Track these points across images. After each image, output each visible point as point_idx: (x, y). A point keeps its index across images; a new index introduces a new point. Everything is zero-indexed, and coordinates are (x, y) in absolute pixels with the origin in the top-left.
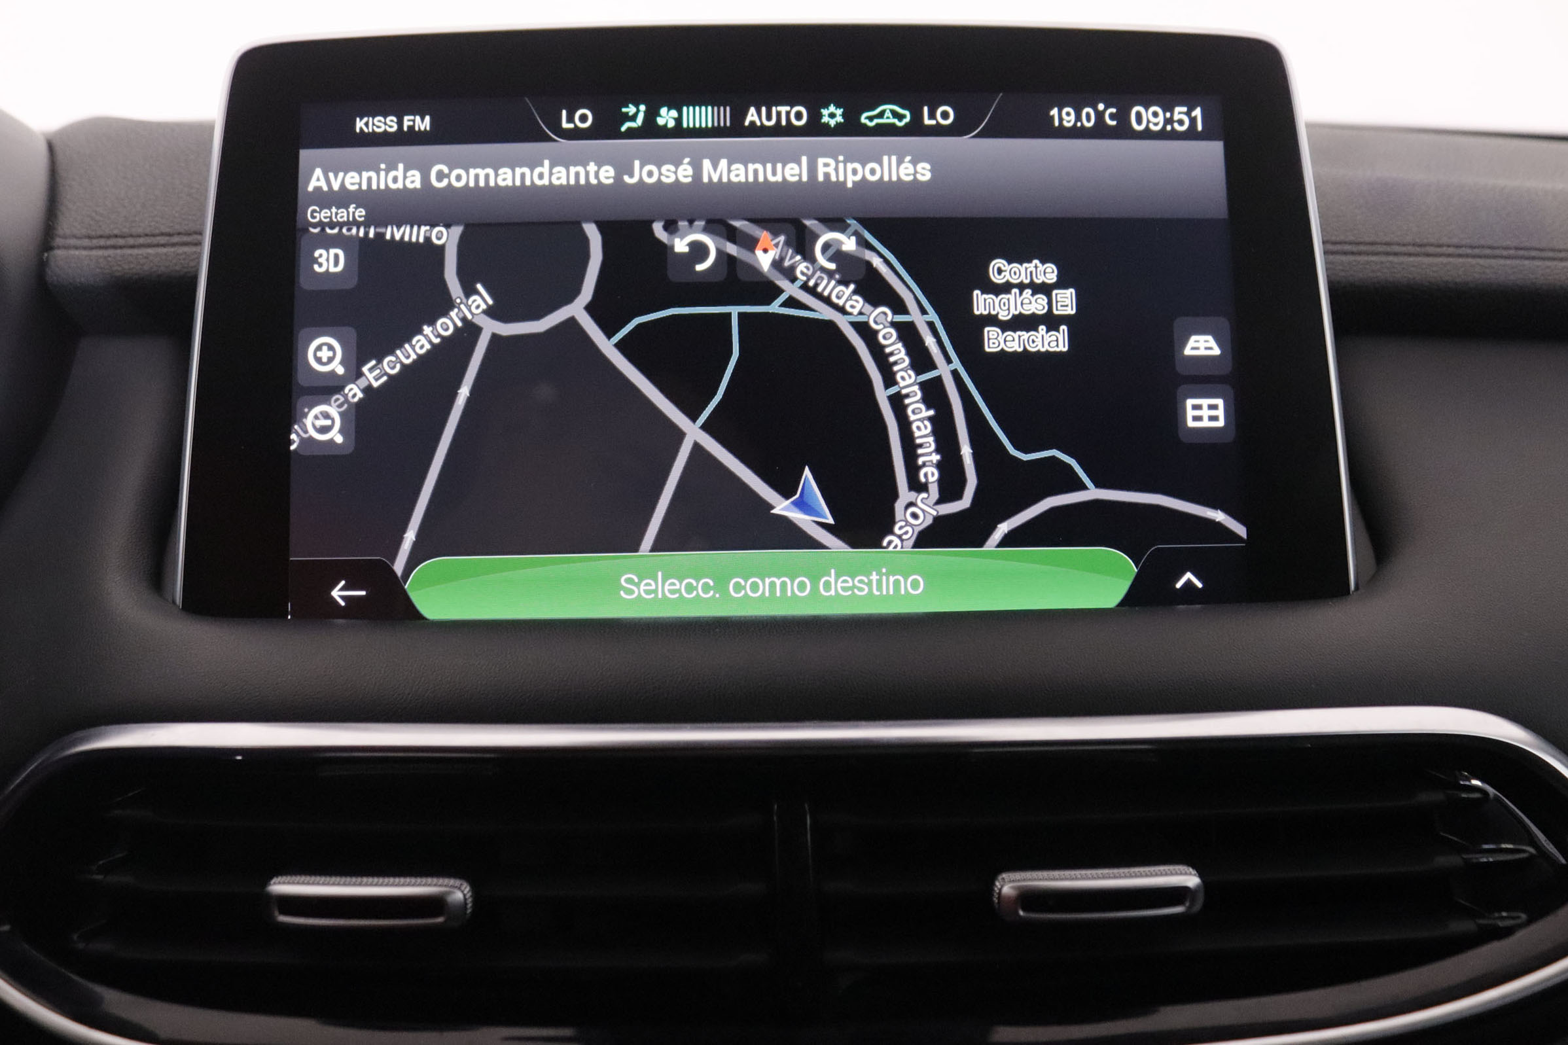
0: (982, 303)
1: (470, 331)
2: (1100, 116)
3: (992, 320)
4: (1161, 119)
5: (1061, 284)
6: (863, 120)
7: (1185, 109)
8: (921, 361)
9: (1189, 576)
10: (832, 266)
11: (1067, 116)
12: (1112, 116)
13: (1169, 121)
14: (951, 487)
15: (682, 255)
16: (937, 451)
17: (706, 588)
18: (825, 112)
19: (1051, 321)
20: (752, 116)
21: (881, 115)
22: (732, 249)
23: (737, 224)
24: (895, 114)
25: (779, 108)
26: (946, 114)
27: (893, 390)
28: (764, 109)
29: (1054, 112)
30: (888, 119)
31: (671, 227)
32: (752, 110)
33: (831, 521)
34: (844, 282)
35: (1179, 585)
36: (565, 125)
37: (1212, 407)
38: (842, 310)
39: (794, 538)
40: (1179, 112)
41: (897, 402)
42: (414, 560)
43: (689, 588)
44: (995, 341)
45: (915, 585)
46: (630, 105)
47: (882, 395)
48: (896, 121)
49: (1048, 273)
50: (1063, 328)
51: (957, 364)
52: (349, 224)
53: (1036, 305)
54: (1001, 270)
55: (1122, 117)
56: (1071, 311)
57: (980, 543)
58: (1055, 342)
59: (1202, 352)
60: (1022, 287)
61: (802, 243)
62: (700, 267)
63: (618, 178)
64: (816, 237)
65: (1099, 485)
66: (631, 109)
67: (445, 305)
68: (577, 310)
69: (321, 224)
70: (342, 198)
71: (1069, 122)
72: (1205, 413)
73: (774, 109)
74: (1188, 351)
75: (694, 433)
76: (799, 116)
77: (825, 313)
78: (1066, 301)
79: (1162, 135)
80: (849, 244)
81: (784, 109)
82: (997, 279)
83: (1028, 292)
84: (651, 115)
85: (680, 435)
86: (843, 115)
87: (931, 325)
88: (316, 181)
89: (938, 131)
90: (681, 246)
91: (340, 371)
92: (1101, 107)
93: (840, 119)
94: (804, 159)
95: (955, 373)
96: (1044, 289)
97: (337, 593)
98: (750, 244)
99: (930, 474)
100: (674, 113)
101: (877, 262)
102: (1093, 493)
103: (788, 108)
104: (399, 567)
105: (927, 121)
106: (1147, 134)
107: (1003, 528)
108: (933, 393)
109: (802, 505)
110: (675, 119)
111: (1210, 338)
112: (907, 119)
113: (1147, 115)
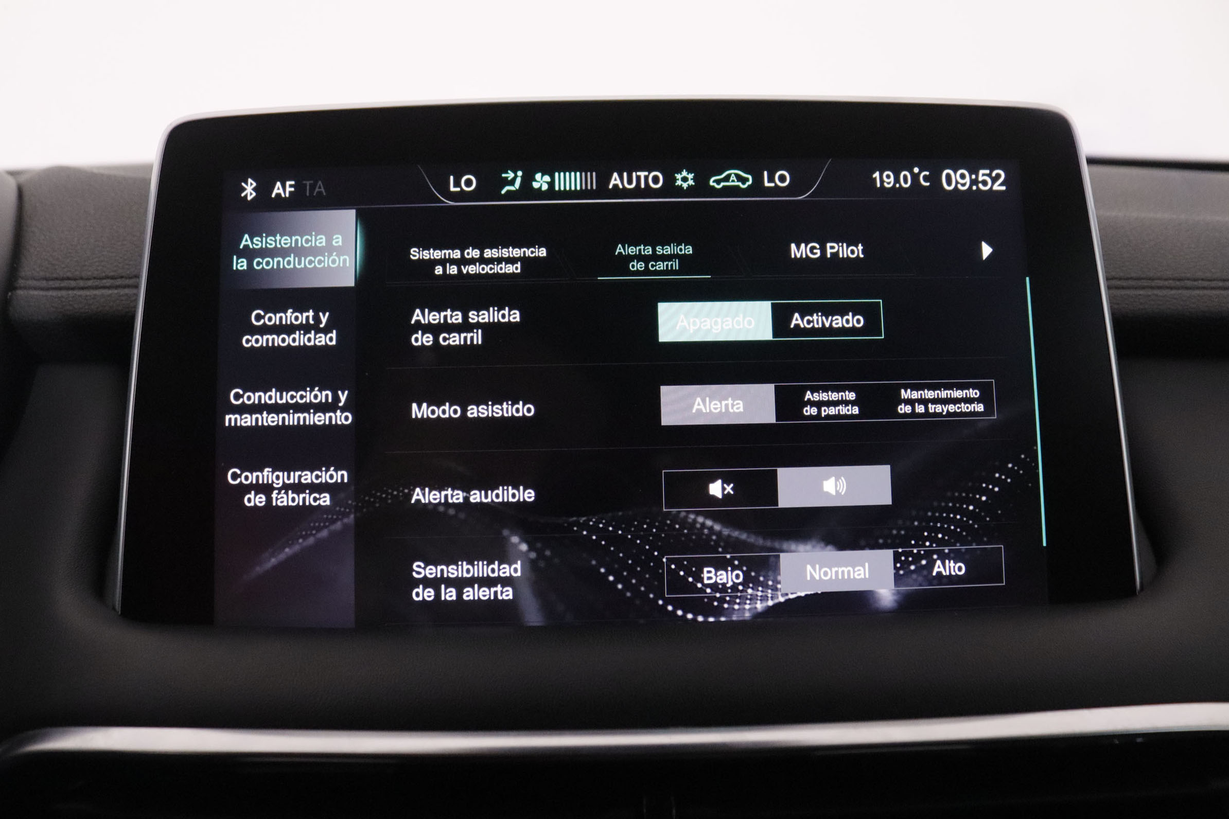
2: (915, 177)
4: (967, 180)
6: (711, 183)
7: (987, 172)
11: (887, 178)
12: (926, 178)
13: (974, 182)
18: (678, 176)
20: (615, 180)
21: (727, 179)
24: (739, 178)
25: (639, 173)
26: (783, 178)
28: (625, 174)
29: (876, 175)
30: (733, 182)
32: (615, 175)
36: (453, 189)
40: (983, 174)
46: (509, 172)
48: (740, 184)
55: (935, 179)
66: (510, 175)
71: (889, 183)
73: (634, 174)
76: (656, 179)
79: (970, 194)
81: (642, 174)
84: (528, 179)
86: (694, 179)
89: (777, 192)
92: (916, 170)
93: (691, 182)
100: (547, 178)
103: (646, 173)
105: (767, 184)
106: (957, 193)
110: (548, 183)
112: (750, 182)
113: (956, 177)
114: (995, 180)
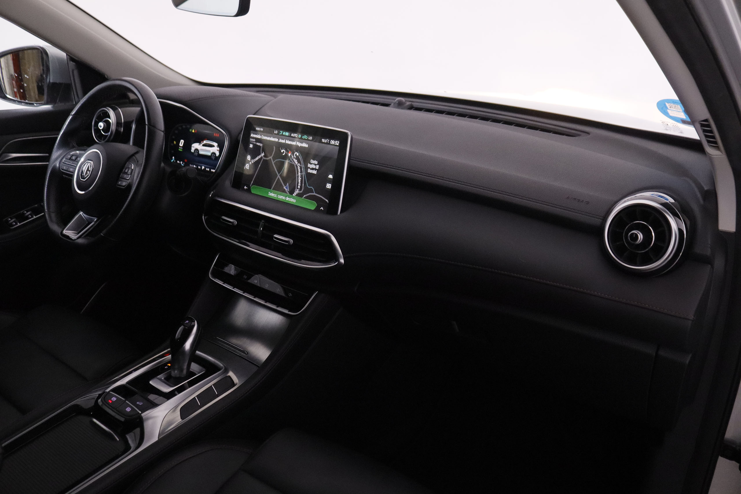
0: (309, 165)
1: (261, 158)
2: (327, 141)
3: (309, 168)
4: (334, 143)
5: (317, 165)
8: (301, 172)
9: (322, 208)
10: (295, 157)
11: (323, 140)
13: (335, 143)
14: (300, 189)
15: (282, 152)
16: (300, 184)
17: (276, 196)
18: (299, 135)
19: (315, 169)
21: (304, 137)
22: (287, 153)
23: (288, 149)
26: (311, 138)
27: (302, 174)
31: (282, 149)
32: (292, 134)
33: (289, 190)
34: (296, 159)
35: (321, 209)
36: (275, 133)
37: (330, 185)
38: (295, 163)
39: (284, 191)
41: (298, 176)
42: (252, 185)
43: (275, 195)
44: (309, 171)
45: (295, 201)
47: (297, 175)
49: (316, 162)
50: (316, 171)
51: (305, 173)
52: (254, 142)
53: (314, 167)
54: (312, 161)
55: (330, 141)
56: (318, 168)
57: (302, 197)
58: (315, 172)
59: (330, 177)
60: (313, 164)
61: (293, 154)
62: (283, 154)
63: (278, 141)
64: (295, 153)
65: (316, 193)
66: (281, 132)
67: (260, 154)
68: (271, 157)
69: (251, 141)
70: (253, 138)
72: (329, 186)
74: (329, 177)
75: (279, 176)
77: (294, 164)
78: (317, 167)
79: (334, 145)
80: (298, 154)
81: (295, 134)
82: (311, 162)
83: (314, 165)
84: (283, 133)
85: (277, 176)
86: (301, 136)
87: (303, 167)
88: (252, 135)
89: (310, 140)
90: (282, 151)
91: (250, 160)
92: (328, 140)
94: (296, 142)
95: (304, 174)
96: (316, 165)
97: (245, 187)
98: (288, 152)
99: (299, 187)
100: (285, 133)
101: (300, 157)
102: (314, 194)
104: (251, 186)
105: (309, 139)
106: (332, 145)
107: (305, 196)
108: (302, 177)
109: (286, 188)
111: (332, 175)
112: (307, 138)
113: (332, 142)
114: (337, 143)
